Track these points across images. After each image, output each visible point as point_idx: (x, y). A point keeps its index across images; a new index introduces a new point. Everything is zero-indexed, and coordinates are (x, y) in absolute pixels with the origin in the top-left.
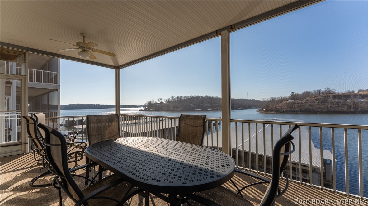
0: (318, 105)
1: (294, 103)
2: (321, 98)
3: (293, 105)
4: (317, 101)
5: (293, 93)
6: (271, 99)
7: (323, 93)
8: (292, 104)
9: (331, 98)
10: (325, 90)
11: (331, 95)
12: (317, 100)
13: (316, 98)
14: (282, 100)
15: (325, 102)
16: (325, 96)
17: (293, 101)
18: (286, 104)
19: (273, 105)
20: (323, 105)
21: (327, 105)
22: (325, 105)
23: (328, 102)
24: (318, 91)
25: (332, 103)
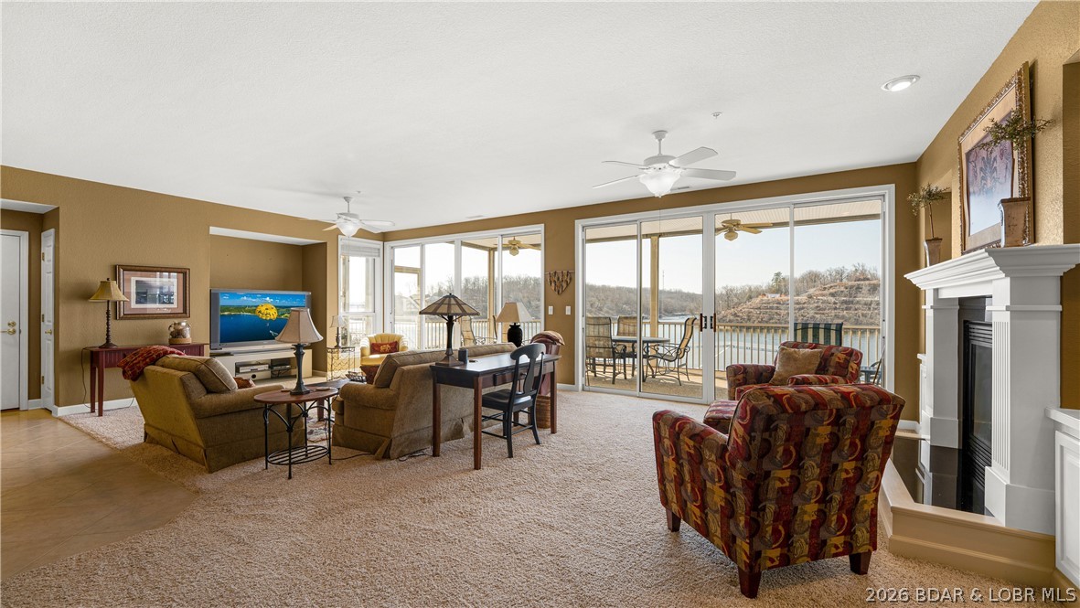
0: (835, 309)
1: (779, 303)
2: (842, 292)
3: (777, 308)
4: (833, 299)
5: (778, 274)
6: (724, 292)
7: (849, 277)
8: (775, 305)
9: (865, 289)
10: (854, 269)
11: (867, 282)
12: (833, 295)
13: (831, 291)
14: (751, 294)
15: (852, 302)
16: (852, 287)
17: (777, 296)
18: (759, 306)
19: (728, 307)
20: (847, 309)
21: (856, 310)
22: (850, 309)
23: (858, 302)
24: (837, 272)
25: (866, 304)
